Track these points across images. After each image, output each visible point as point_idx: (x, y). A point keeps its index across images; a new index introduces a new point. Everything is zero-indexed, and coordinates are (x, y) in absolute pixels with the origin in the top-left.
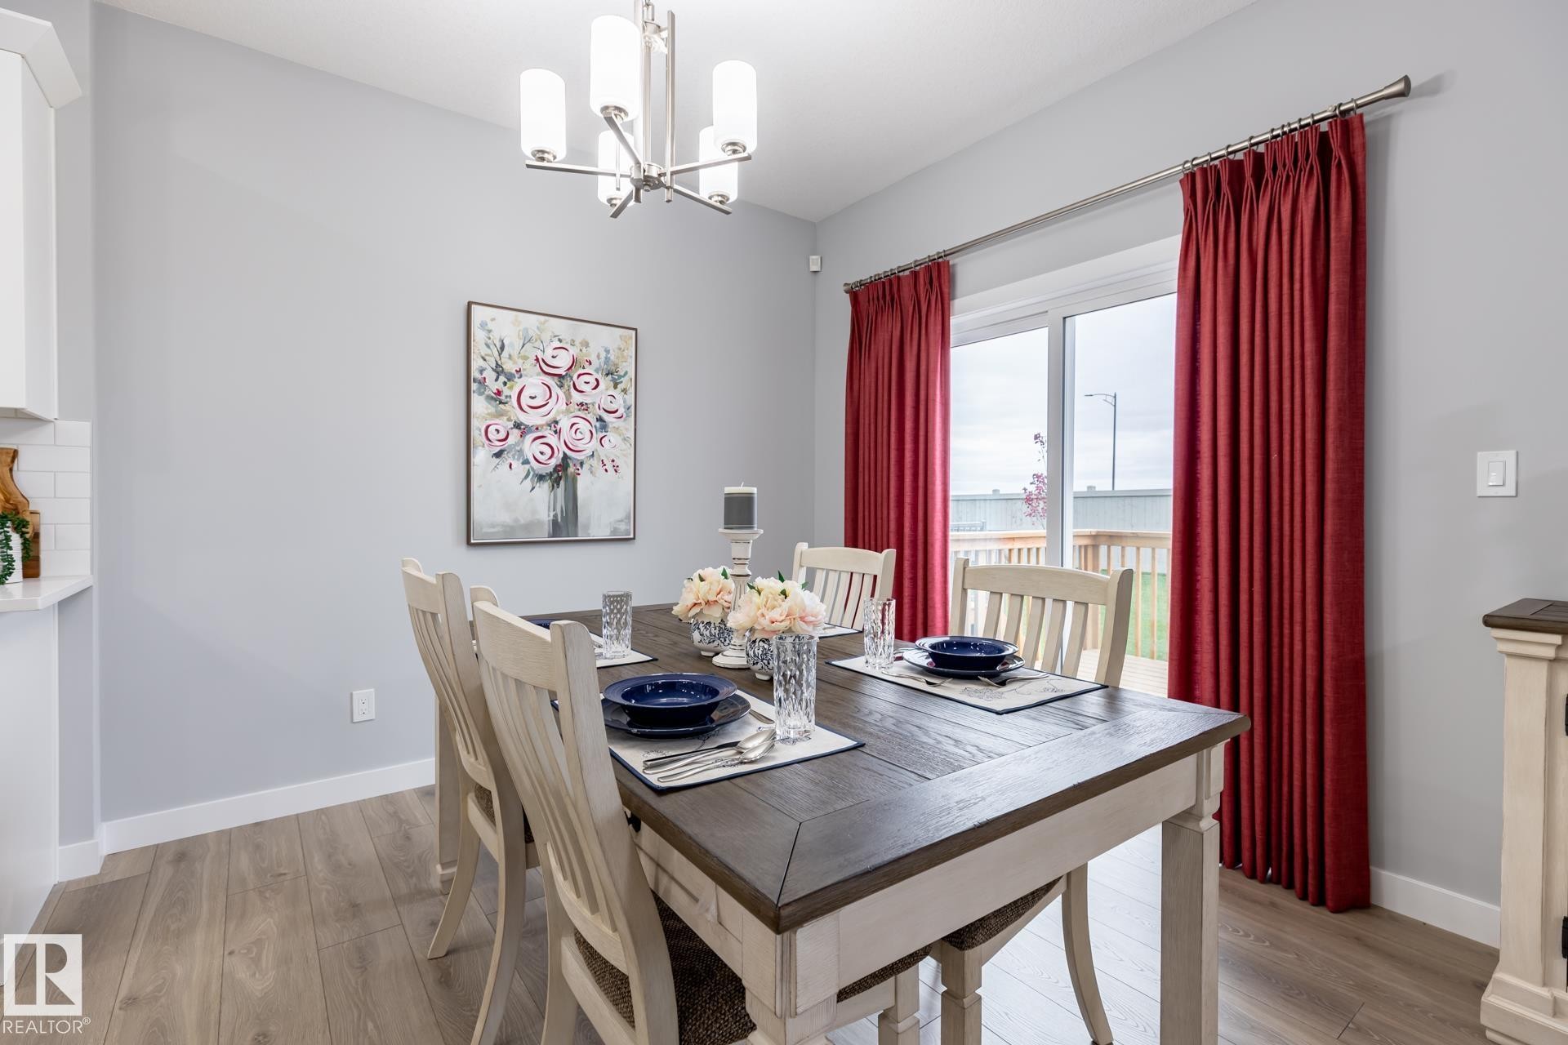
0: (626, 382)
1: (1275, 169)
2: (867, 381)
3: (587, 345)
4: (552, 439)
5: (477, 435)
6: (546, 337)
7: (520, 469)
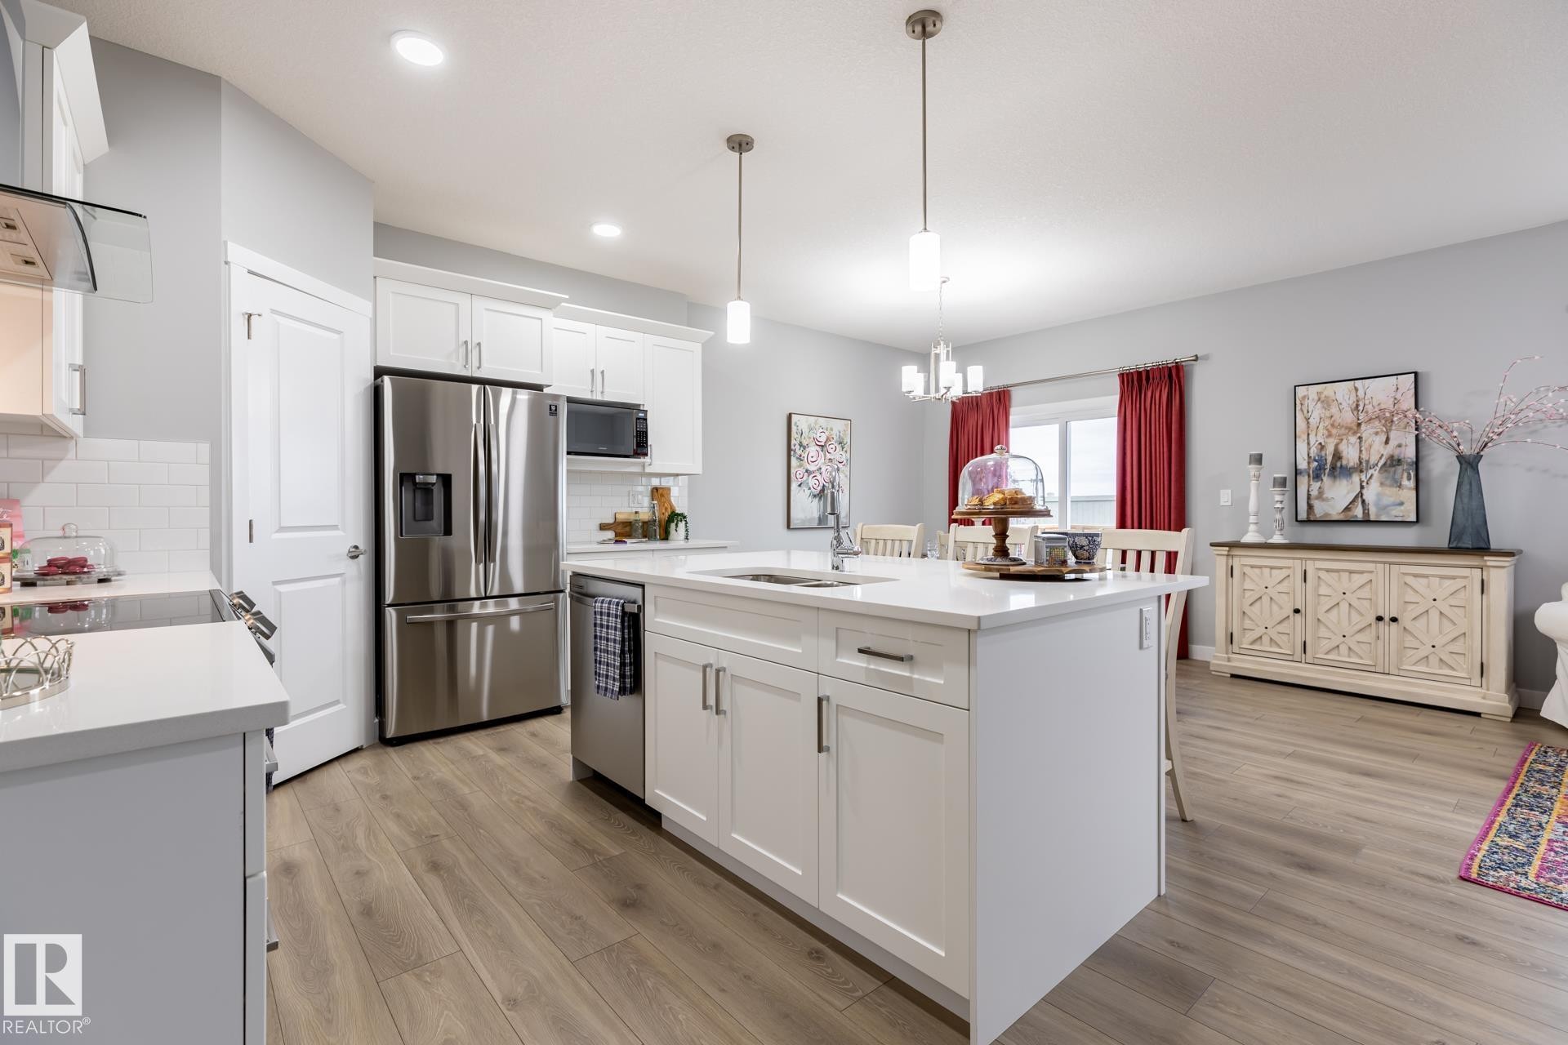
0: (847, 447)
1: (1153, 379)
2: (963, 445)
3: (832, 429)
4: (819, 477)
5: (793, 476)
6: (817, 427)
7: (808, 492)
